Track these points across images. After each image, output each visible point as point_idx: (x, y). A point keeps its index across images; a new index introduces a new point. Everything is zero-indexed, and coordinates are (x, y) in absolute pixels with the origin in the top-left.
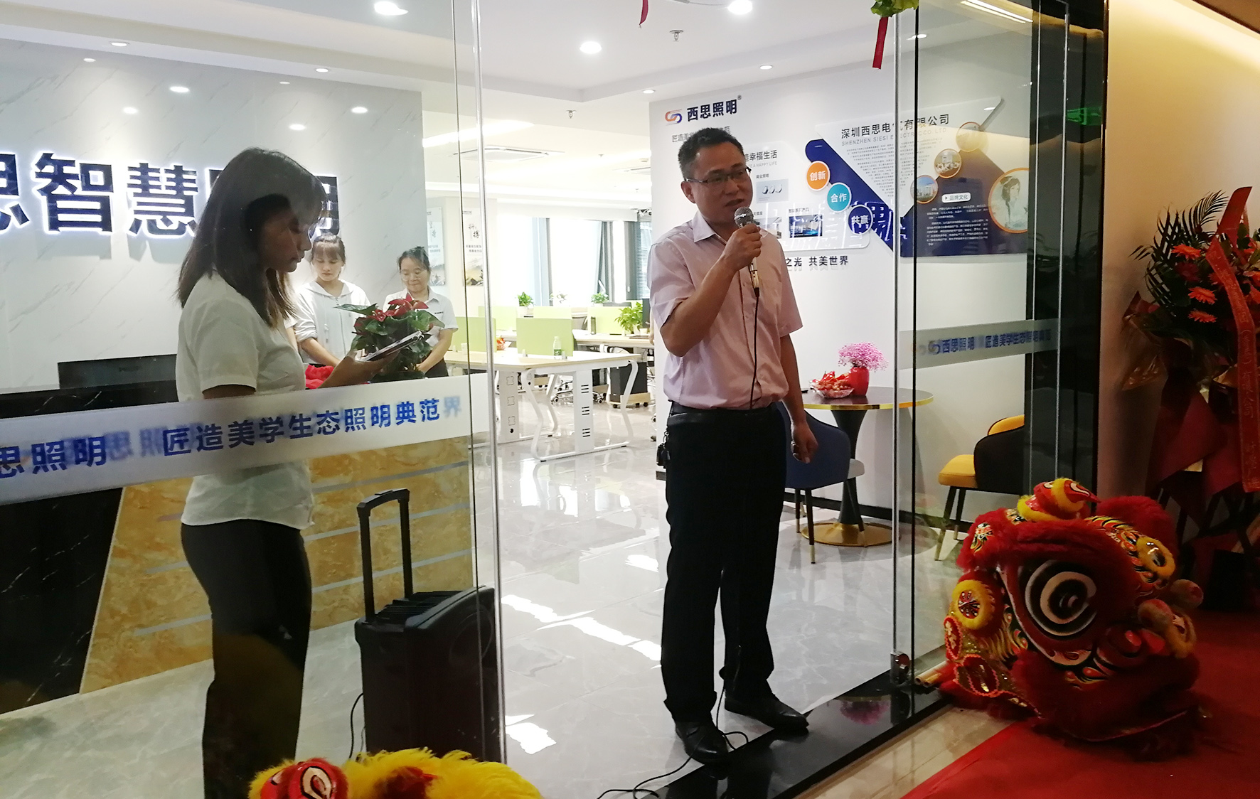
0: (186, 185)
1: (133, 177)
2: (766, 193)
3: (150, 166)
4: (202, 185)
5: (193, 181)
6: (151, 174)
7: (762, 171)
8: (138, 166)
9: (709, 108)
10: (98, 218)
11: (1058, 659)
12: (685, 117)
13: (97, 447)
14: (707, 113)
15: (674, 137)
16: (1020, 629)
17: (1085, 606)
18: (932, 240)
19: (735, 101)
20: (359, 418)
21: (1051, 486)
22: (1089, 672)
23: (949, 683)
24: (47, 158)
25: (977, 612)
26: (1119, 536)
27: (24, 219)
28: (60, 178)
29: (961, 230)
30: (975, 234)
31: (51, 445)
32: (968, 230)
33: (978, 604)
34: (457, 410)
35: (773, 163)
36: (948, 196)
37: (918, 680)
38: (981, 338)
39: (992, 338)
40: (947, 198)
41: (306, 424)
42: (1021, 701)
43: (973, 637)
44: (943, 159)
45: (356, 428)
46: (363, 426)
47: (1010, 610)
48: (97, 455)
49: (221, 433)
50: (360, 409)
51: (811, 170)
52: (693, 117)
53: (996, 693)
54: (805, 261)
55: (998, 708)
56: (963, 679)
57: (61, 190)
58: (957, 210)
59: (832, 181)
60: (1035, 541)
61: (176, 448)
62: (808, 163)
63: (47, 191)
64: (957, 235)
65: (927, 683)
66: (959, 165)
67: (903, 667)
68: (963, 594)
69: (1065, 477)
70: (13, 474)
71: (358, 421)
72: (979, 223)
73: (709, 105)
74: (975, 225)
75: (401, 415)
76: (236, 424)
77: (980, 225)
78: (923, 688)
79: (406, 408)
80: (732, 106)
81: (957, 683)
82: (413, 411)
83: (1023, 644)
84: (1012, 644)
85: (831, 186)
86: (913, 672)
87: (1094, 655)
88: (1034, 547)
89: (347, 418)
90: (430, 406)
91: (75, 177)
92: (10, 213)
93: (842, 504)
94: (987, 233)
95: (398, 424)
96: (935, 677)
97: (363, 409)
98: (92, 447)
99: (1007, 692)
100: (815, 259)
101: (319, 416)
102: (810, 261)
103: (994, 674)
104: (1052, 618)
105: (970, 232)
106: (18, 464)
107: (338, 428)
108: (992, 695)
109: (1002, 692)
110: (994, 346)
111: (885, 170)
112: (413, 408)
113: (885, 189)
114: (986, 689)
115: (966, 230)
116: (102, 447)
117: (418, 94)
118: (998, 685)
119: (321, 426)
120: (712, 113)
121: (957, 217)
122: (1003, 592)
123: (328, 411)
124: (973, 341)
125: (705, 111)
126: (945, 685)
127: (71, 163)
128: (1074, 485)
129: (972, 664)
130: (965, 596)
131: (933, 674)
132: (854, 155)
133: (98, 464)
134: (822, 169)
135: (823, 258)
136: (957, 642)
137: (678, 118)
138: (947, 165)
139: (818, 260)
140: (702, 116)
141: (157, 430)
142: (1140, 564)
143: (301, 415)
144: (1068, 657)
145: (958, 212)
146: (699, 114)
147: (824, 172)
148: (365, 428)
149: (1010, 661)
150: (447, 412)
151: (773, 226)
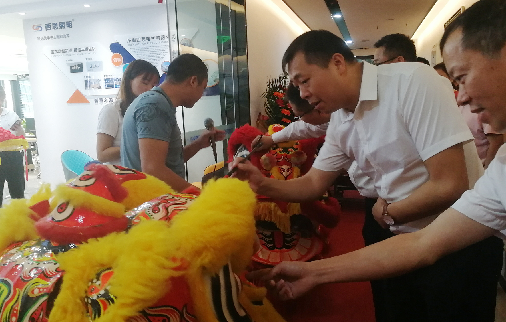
7: (89, 56)
12: (44, 28)
14: (56, 27)
15: (39, 38)
35: (94, 53)
44: (175, 54)
51: (113, 57)
59: (124, 62)
62: (111, 54)
73: (57, 23)
80: (69, 25)
85: (124, 65)
120: (59, 27)
125: (55, 26)
132: (134, 50)
134: (119, 56)
137: (40, 29)
147: (120, 58)
151: (97, 83)
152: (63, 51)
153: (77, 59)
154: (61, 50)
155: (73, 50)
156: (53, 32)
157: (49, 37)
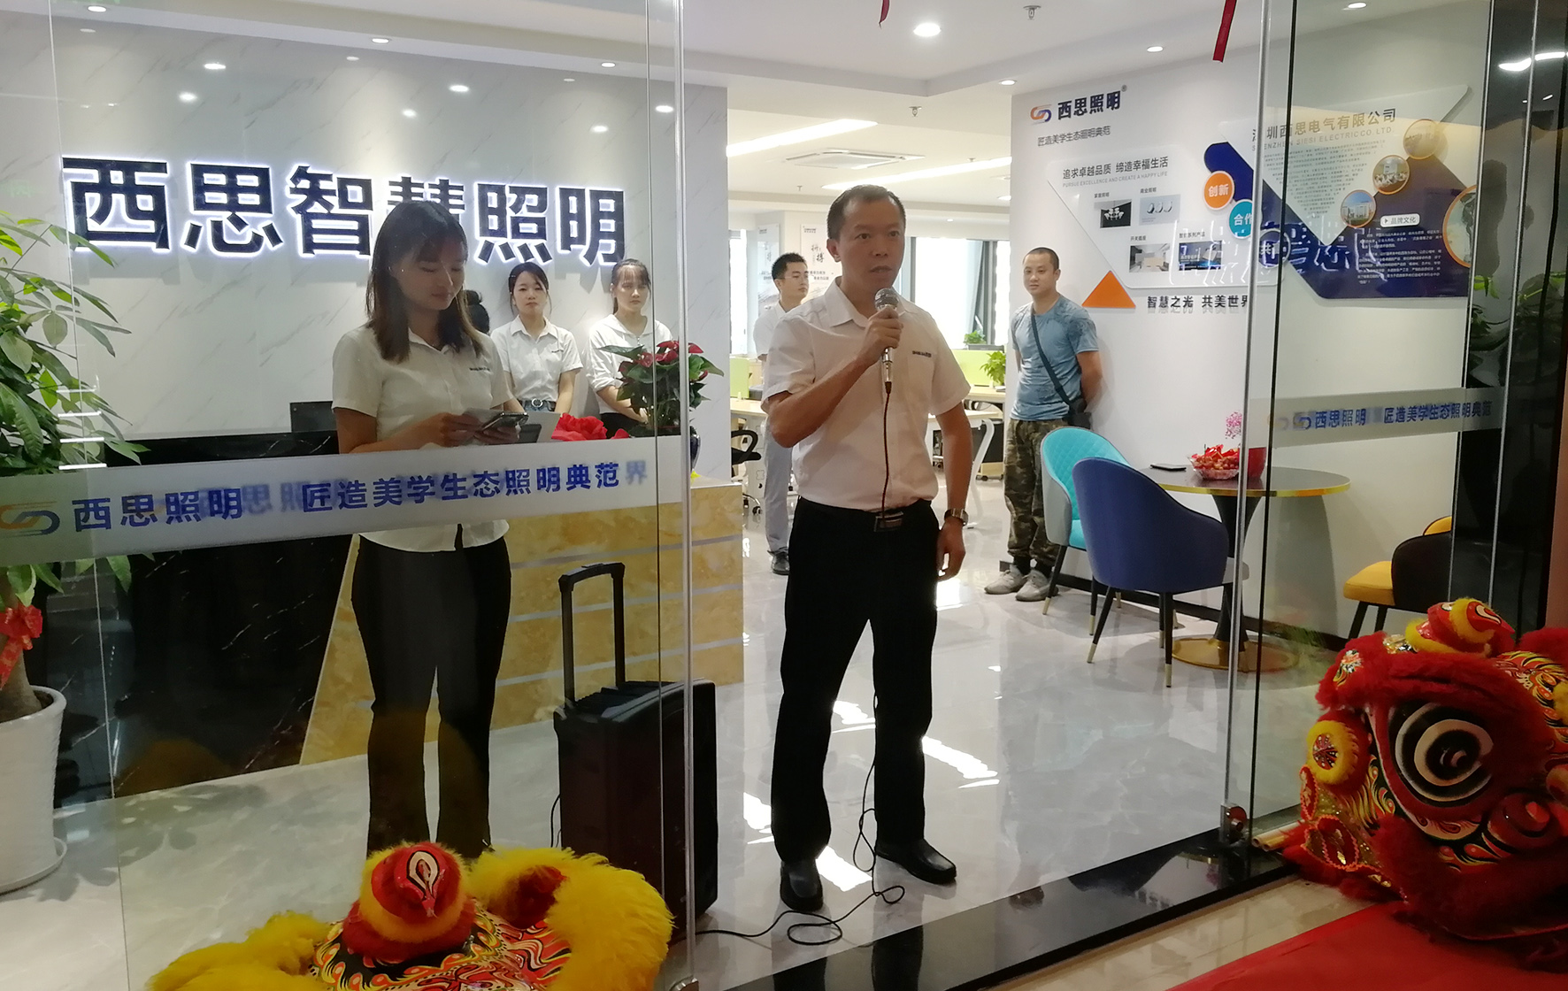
0: (452, 202)
1: (394, 193)
2: (1152, 212)
3: (413, 181)
4: (470, 201)
5: (460, 198)
6: (414, 190)
7: (1148, 183)
8: (400, 180)
9: (1085, 103)
10: (355, 240)
11: (1431, 829)
12: (1055, 114)
13: (233, 499)
14: (1083, 109)
15: (1041, 140)
16: (1387, 788)
17: (1477, 766)
18: (1365, 277)
19: (1119, 92)
20: (522, 481)
21: (1450, 608)
22: (1473, 850)
23: (1295, 848)
24: (301, 174)
25: (1333, 762)
26: (1532, 679)
27: (275, 239)
28: (315, 194)
29: (1404, 264)
30: (1423, 269)
31: (186, 494)
32: (1414, 264)
33: (1336, 752)
34: (642, 476)
35: (1162, 174)
36: (1389, 218)
37: (1255, 840)
38: (1378, 411)
39: (1395, 411)
40: (1387, 222)
41: (460, 484)
42: (1383, 880)
43: (1331, 794)
44: (1385, 169)
45: (519, 492)
46: (527, 490)
47: (1376, 763)
48: (234, 507)
49: (365, 490)
50: (524, 471)
51: (1210, 183)
52: (1065, 114)
53: (1355, 866)
54: (1197, 300)
55: (1355, 885)
56: (1315, 846)
57: (317, 208)
58: (1399, 237)
59: (1236, 198)
60: (1411, 676)
61: (317, 504)
62: (1205, 174)
63: (300, 209)
64: (1398, 270)
65: (1266, 846)
66: (1405, 177)
67: (1235, 823)
68: (1320, 738)
69: (1471, 597)
70: (147, 522)
71: (522, 483)
72: (1429, 254)
73: (1085, 99)
74: (1423, 258)
75: (573, 479)
76: (381, 481)
77: (1430, 257)
78: (1258, 852)
79: (578, 472)
80: (1114, 100)
81: (1305, 848)
82: (587, 475)
83: (1388, 807)
84: (1375, 804)
85: (1235, 204)
86: (1250, 831)
87: (1483, 828)
88: (1408, 685)
89: (508, 480)
90: (608, 472)
91: (331, 193)
92: (262, 233)
93: (1221, 614)
94: (1439, 269)
95: (569, 489)
96: (1281, 839)
97: (528, 471)
98: (228, 499)
99: (1368, 866)
100: (1209, 298)
101: (475, 476)
102: (1203, 300)
103: (1354, 843)
104: (1429, 777)
105: (1415, 266)
106: (151, 513)
107: (498, 491)
108: (1349, 869)
109: (1361, 866)
110: (1397, 420)
111: (1309, 182)
112: (587, 471)
113: (1308, 208)
114: (1344, 862)
115: (1410, 264)
116: (237, 499)
117: (724, 90)
118: (1357, 857)
119: (478, 488)
120: (1089, 109)
121: (1400, 247)
122: (1370, 739)
123: (486, 472)
124: (1364, 415)
125: (1081, 107)
126: (1288, 851)
127: (328, 177)
128: (1480, 610)
129: (1328, 827)
130: (1322, 740)
131: (1278, 835)
133: (233, 517)
134: (1225, 181)
135: (1220, 298)
136: (1313, 797)
137: (1047, 115)
138: (1389, 177)
139: (1214, 300)
140: (1076, 113)
141: (298, 484)
142: (1555, 716)
143: (455, 475)
144: (1443, 828)
145: (1402, 239)
146: (1073, 110)
147: (1227, 186)
148: (529, 492)
149: (1373, 826)
150: (630, 478)
151: (1159, 255)
152: (1091, 171)
153: (1121, 189)
154: (1087, 169)
155: (1114, 168)
156: (1075, 123)
157: (1063, 137)
